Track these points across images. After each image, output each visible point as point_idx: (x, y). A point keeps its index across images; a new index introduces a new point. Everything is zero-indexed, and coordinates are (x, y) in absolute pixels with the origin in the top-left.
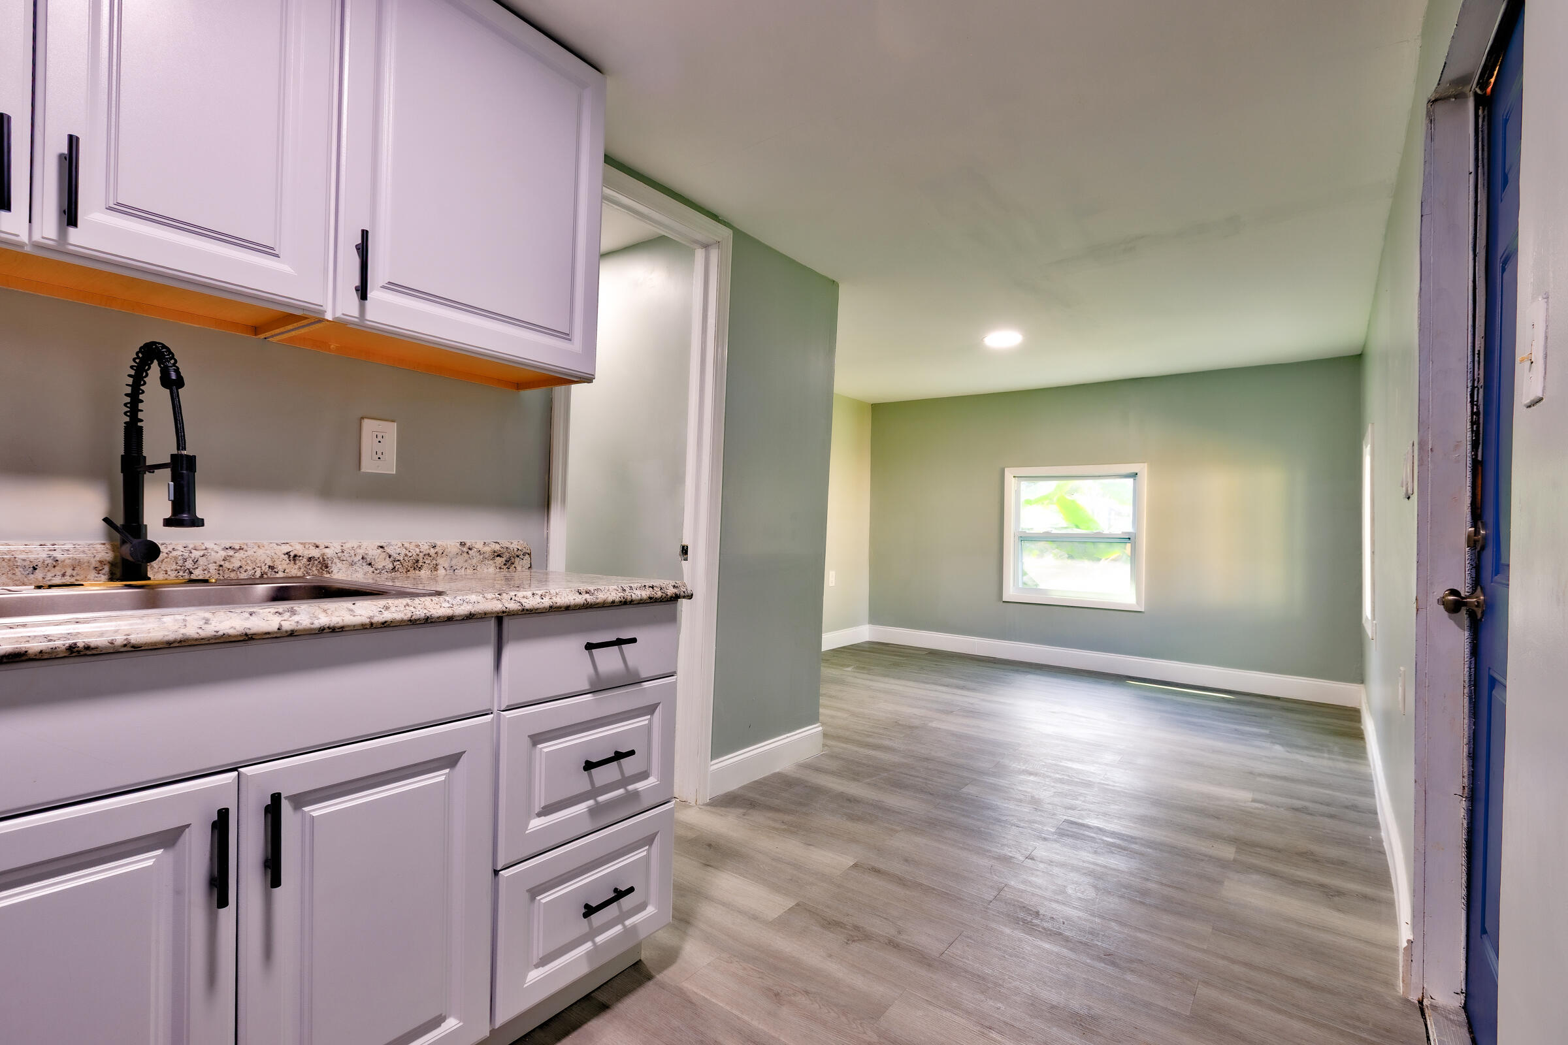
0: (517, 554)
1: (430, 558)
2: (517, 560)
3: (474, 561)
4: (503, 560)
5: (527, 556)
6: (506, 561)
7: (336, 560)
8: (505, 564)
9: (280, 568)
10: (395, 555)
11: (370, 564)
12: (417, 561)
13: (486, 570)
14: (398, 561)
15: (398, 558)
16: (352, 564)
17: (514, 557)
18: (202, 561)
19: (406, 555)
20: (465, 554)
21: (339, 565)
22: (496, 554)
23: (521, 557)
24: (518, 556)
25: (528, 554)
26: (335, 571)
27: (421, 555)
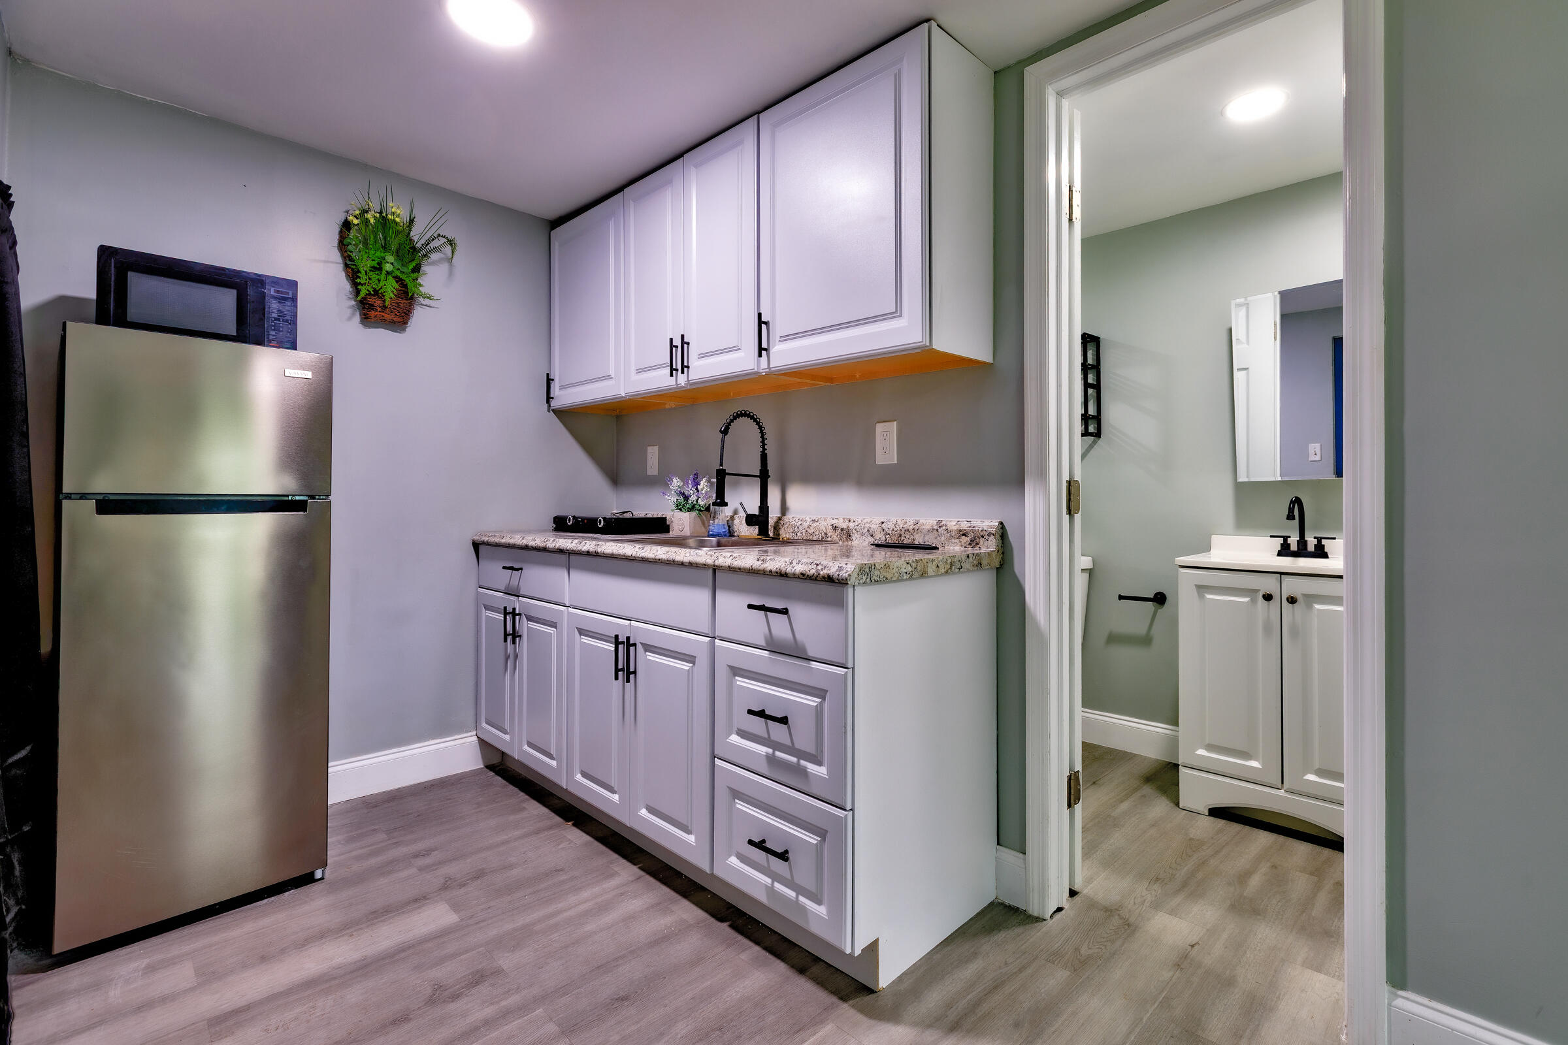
0: (982, 534)
1: (909, 534)
2: (982, 540)
3: (943, 538)
4: (969, 539)
5: (992, 537)
6: (971, 541)
7: (854, 531)
8: (970, 544)
9: (829, 535)
10: (886, 530)
11: (872, 536)
12: (901, 536)
13: (952, 548)
14: (889, 534)
15: (888, 532)
16: (863, 535)
17: (979, 538)
18: (800, 528)
19: (893, 530)
20: (935, 532)
21: (856, 535)
22: (961, 533)
23: (986, 537)
24: (983, 537)
25: (993, 535)
26: (854, 539)
27: (903, 530)
